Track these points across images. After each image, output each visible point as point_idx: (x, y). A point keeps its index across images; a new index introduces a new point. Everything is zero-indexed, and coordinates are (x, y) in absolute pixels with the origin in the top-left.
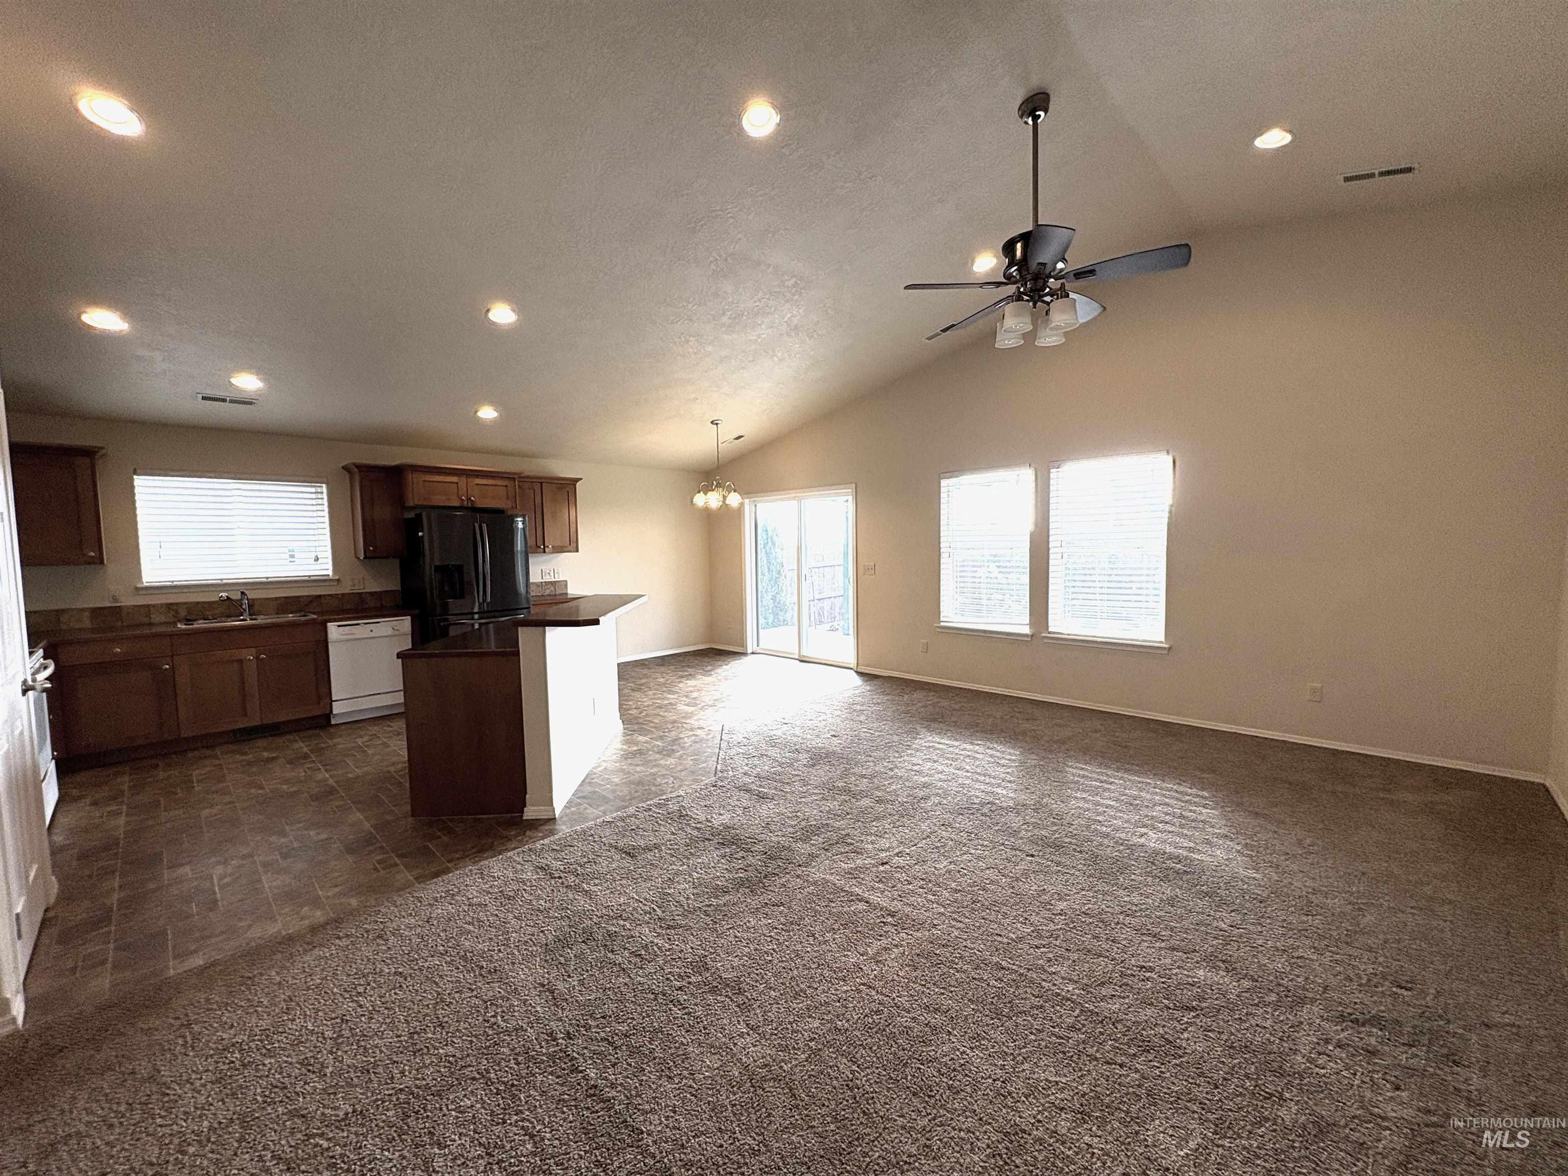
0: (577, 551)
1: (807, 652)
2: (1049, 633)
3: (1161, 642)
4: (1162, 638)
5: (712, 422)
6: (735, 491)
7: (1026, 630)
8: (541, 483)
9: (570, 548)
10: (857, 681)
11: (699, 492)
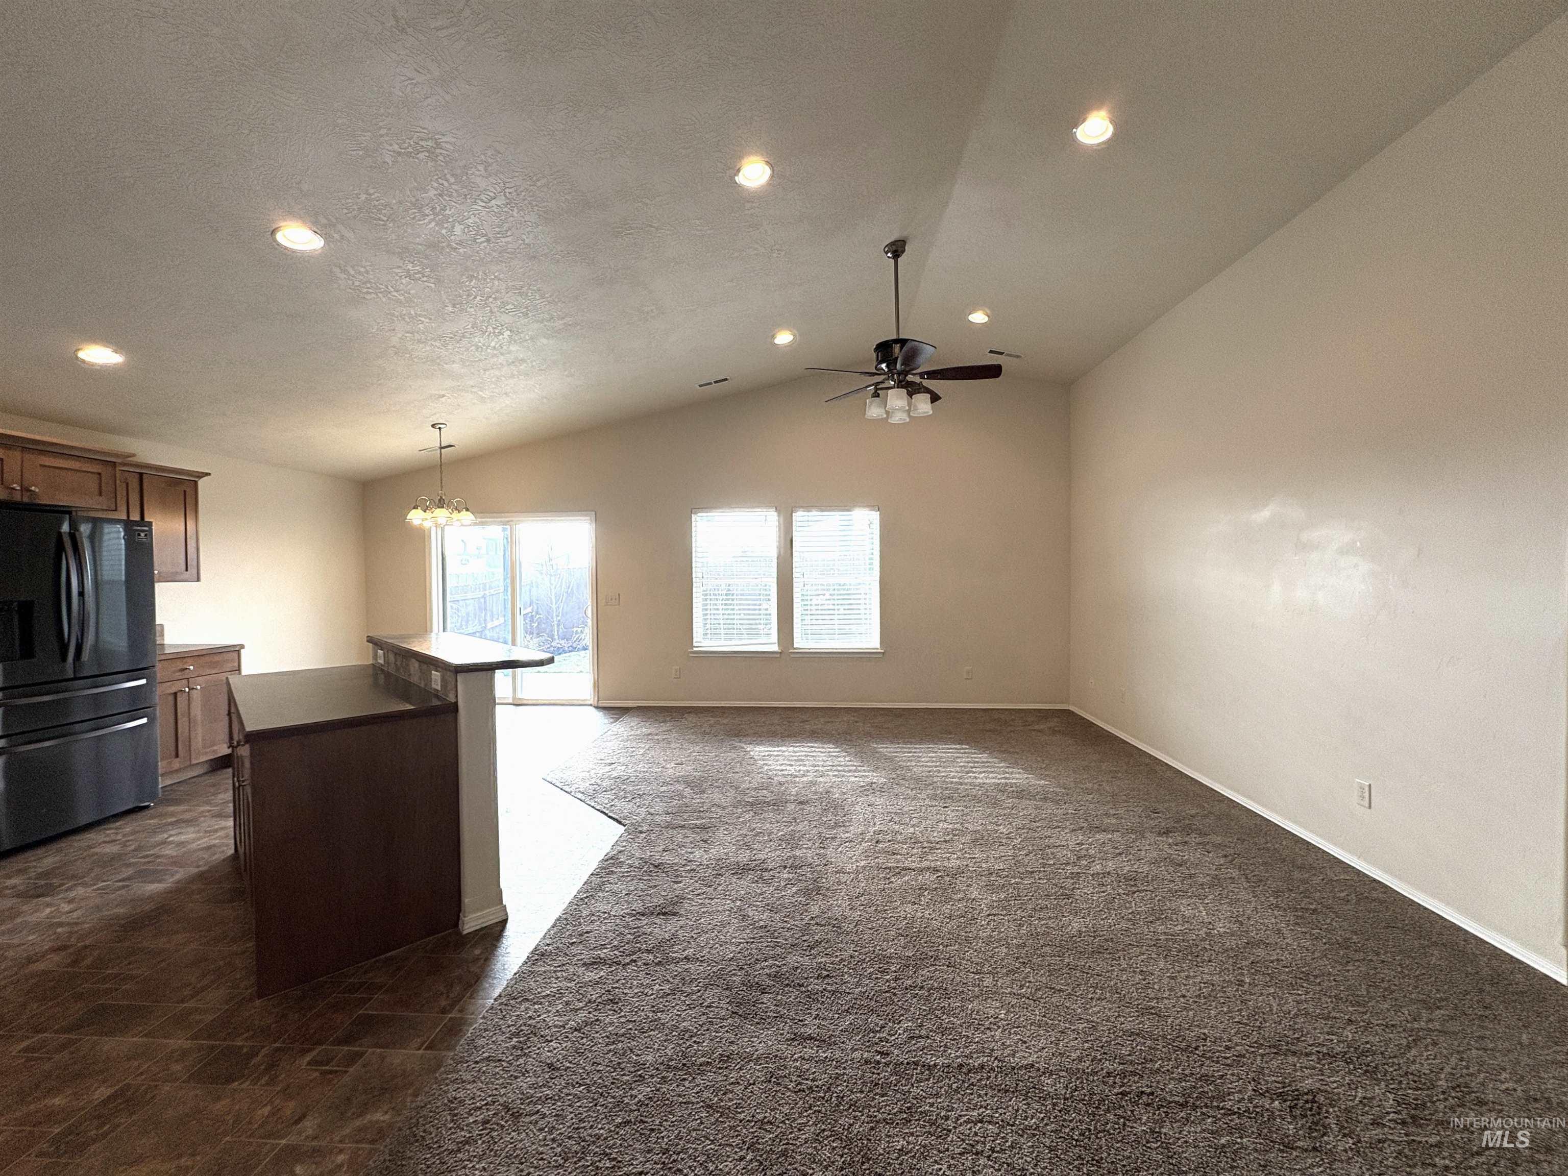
0: (198, 580)
1: (522, 695)
2: (795, 649)
3: (877, 649)
4: (878, 646)
5: (433, 426)
6: (467, 510)
7: (775, 648)
8: (141, 474)
9: (186, 575)
10: (599, 719)
11: (415, 507)
